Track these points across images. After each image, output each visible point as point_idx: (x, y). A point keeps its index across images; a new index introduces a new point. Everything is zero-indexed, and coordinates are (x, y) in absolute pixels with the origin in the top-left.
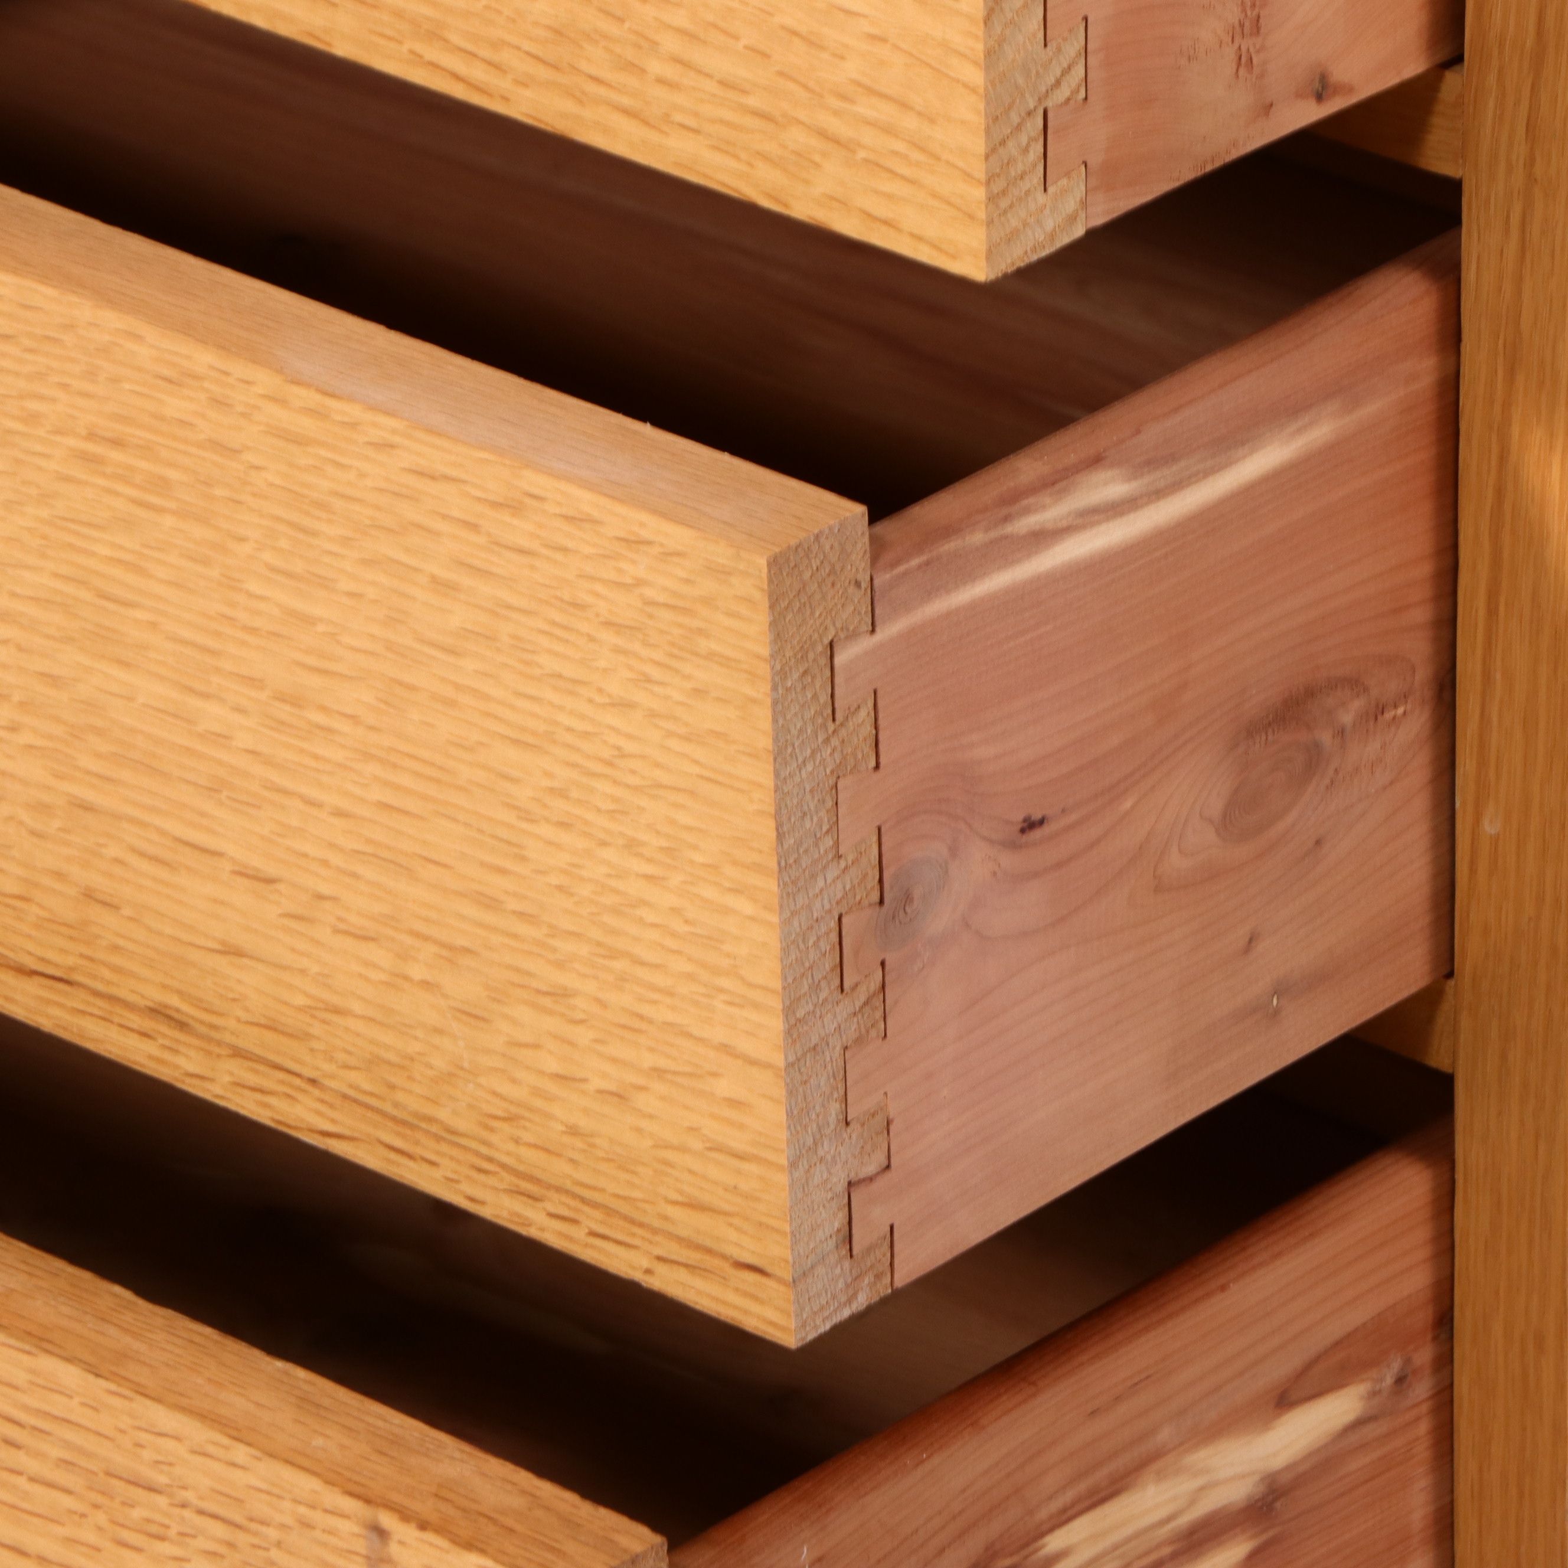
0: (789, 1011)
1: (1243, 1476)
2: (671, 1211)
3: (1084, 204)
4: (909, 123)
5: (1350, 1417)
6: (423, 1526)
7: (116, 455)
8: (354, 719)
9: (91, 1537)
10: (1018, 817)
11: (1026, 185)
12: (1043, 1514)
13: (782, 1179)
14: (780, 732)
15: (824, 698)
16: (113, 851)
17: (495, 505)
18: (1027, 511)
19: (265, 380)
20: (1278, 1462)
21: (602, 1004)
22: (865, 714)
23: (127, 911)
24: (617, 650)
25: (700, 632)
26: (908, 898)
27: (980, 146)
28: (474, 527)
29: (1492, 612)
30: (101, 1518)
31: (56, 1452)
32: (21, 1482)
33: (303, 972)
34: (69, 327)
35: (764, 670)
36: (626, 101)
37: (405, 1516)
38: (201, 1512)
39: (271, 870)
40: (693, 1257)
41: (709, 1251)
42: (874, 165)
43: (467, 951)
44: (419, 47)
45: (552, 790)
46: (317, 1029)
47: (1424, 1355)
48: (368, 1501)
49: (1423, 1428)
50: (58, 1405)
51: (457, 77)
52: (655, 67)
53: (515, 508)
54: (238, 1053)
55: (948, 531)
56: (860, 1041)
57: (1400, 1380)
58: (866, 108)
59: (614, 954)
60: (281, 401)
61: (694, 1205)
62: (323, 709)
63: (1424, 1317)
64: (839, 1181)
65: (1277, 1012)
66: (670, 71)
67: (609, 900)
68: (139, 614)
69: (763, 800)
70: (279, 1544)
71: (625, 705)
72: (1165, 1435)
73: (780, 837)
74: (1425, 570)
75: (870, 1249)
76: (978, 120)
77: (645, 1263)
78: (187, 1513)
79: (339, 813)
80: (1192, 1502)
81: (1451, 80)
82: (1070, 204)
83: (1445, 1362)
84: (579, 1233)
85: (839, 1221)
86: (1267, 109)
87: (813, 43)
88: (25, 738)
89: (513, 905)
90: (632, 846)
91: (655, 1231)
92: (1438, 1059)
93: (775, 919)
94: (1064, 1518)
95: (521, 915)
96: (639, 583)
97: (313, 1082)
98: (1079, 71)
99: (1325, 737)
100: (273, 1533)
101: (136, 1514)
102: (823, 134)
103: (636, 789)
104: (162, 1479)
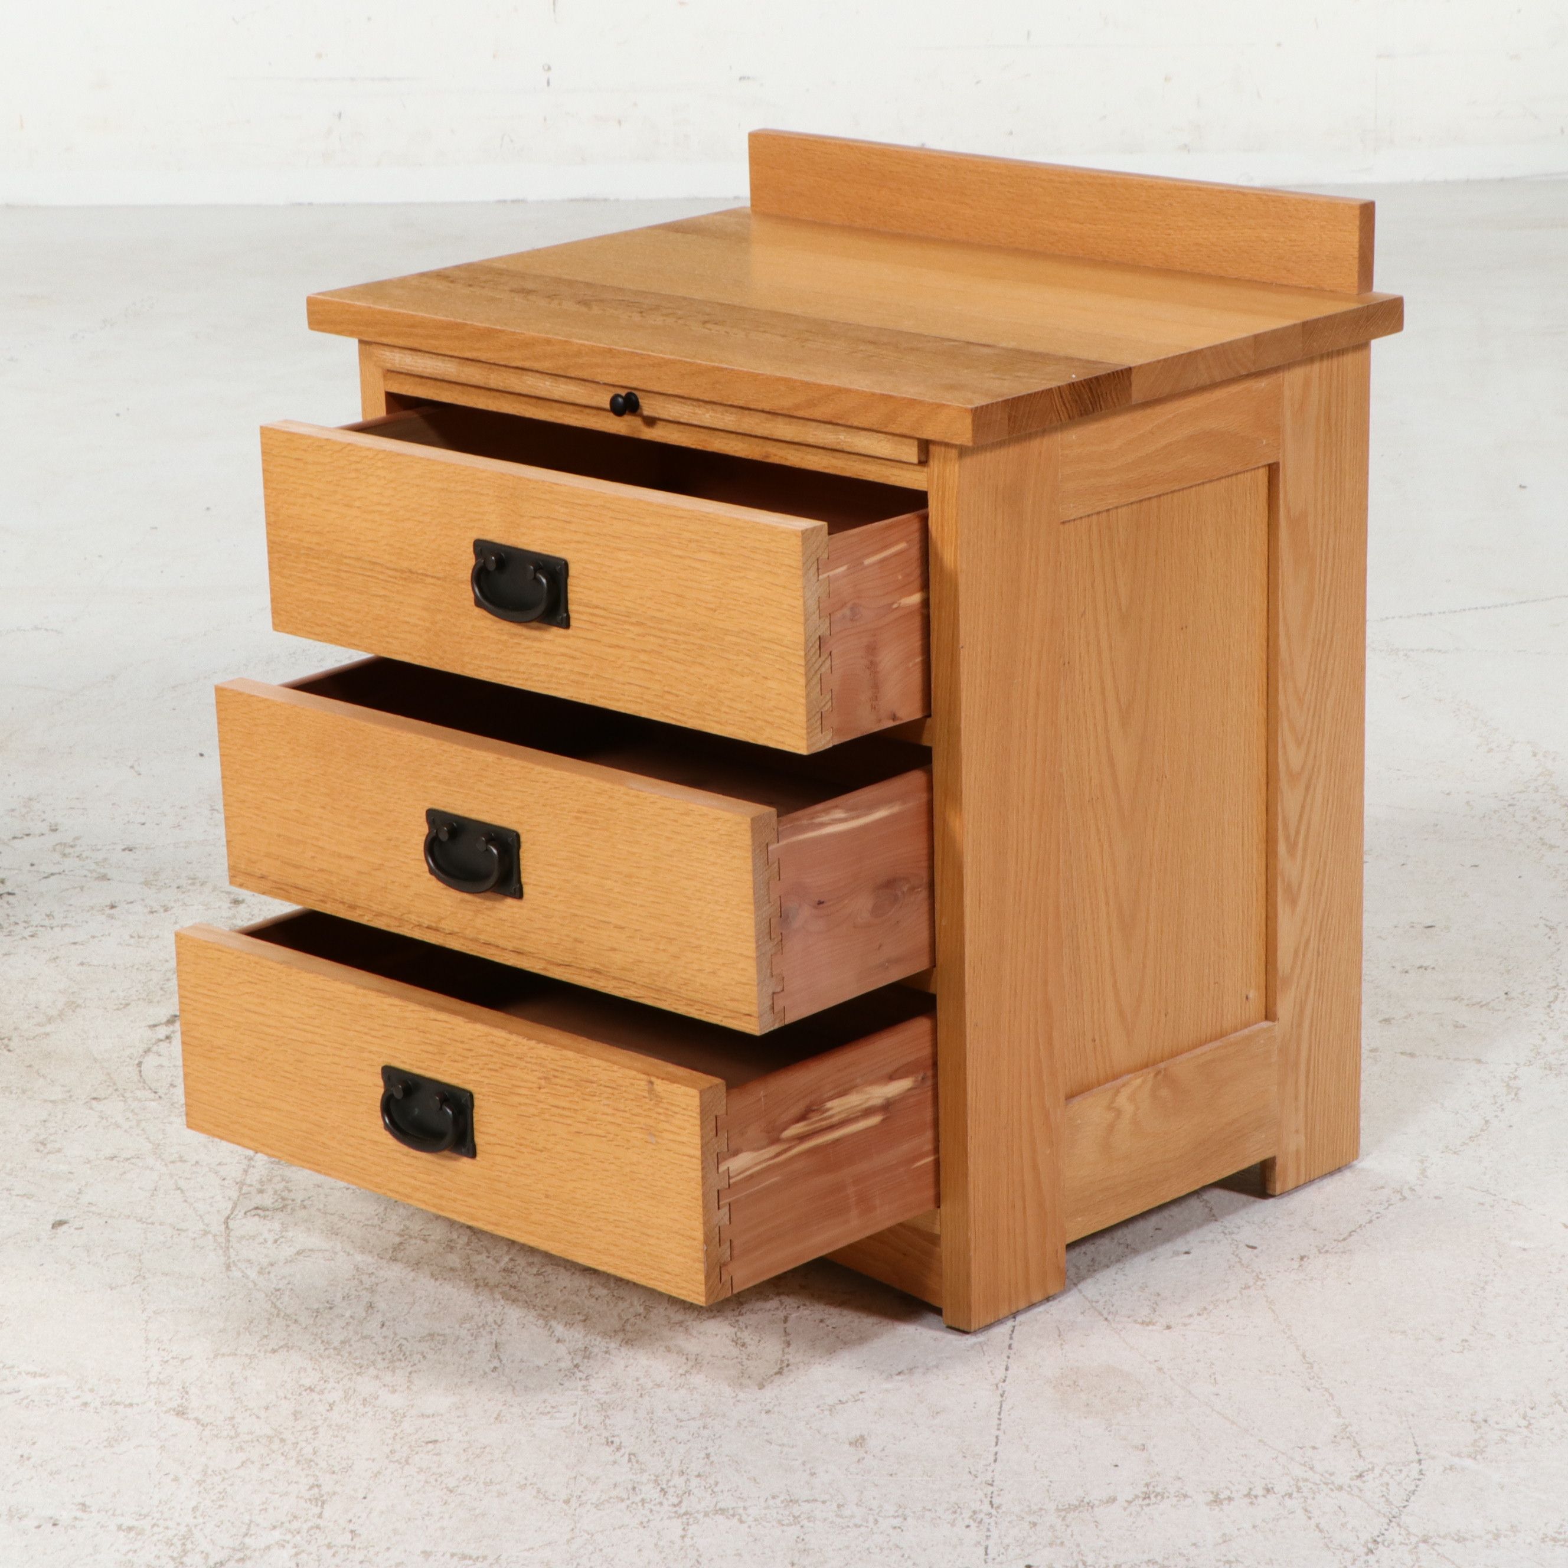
0: (757, 942)
1: (879, 1097)
2: (728, 1003)
3: (832, 738)
4: (787, 715)
5: (910, 1086)
6: (663, 1079)
7: (584, 816)
8: (646, 879)
9: (577, 1099)
10: (817, 900)
11: (816, 731)
12: (825, 1096)
13: (755, 989)
14: (754, 865)
15: (765, 858)
16: (582, 926)
17: (682, 814)
18: (818, 817)
19: (623, 789)
20: (890, 1095)
21: (709, 948)
22: (776, 865)
23: (585, 943)
24: (713, 849)
25: (734, 841)
26: (788, 917)
27: (805, 719)
28: (676, 821)
29: (943, 863)
30: (579, 1093)
31: (567, 1077)
32: (558, 1087)
33: (632, 952)
34: (573, 783)
35: (750, 849)
36: (715, 719)
37: (658, 1077)
38: (606, 1086)
39: (623, 925)
40: (732, 1014)
41: (737, 1012)
42: (779, 728)
43: (674, 939)
44: (664, 712)
45: (696, 890)
46: (635, 968)
47: (930, 1073)
48: (648, 1075)
49: (930, 1093)
50: (568, 1064)
51: (673, 718)
52: (724, 709)
53: (687, 814)
54: (614, 978)
55: (798, 819)
56: (775, 954)
57: (923, 1079)
58: (777, 713)
59: (712, 933)
60: (627, 794)
61: (733, 1000)
62: (637, 877)
63: (929, 1062)
64: (771, 992)
65: (888, 967)
66: (727, 710)
67: (711, 918)
68: (590, 859)
69: (750, 884)
70: (625, 1091)
71: (714, 864)
72: (858, 1081)
73: (754, 894)
74: (925, 852)
75: (778, 1013)
76: (804, 713)
77: (720, 1018)
78: (601, 1088)
79: (641, 906)
80: (865, 1102)
81: (929, 720)
82: (828, 738)
83: (935, 1076)
84: (703, 1013)
85: (770, 1003)
86: (880, 721)
87: (763, 698)
88: (560, 898)
89: (686, 924)
90: (717, 902)
91: (723, 1009)
92: (932, 991)
93: (753, 916)
94: (831, 1098)
95: (687, 926)
96: (719, 829)
97: (634, 983)
98: (830, 703)
99: (899, 893)
100: (624, 1089)
101: (588, 1090)
102: (766, 721)
103: (718, 886)
104: (595, 1079)
